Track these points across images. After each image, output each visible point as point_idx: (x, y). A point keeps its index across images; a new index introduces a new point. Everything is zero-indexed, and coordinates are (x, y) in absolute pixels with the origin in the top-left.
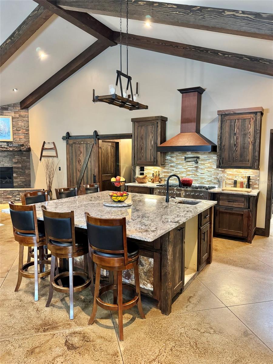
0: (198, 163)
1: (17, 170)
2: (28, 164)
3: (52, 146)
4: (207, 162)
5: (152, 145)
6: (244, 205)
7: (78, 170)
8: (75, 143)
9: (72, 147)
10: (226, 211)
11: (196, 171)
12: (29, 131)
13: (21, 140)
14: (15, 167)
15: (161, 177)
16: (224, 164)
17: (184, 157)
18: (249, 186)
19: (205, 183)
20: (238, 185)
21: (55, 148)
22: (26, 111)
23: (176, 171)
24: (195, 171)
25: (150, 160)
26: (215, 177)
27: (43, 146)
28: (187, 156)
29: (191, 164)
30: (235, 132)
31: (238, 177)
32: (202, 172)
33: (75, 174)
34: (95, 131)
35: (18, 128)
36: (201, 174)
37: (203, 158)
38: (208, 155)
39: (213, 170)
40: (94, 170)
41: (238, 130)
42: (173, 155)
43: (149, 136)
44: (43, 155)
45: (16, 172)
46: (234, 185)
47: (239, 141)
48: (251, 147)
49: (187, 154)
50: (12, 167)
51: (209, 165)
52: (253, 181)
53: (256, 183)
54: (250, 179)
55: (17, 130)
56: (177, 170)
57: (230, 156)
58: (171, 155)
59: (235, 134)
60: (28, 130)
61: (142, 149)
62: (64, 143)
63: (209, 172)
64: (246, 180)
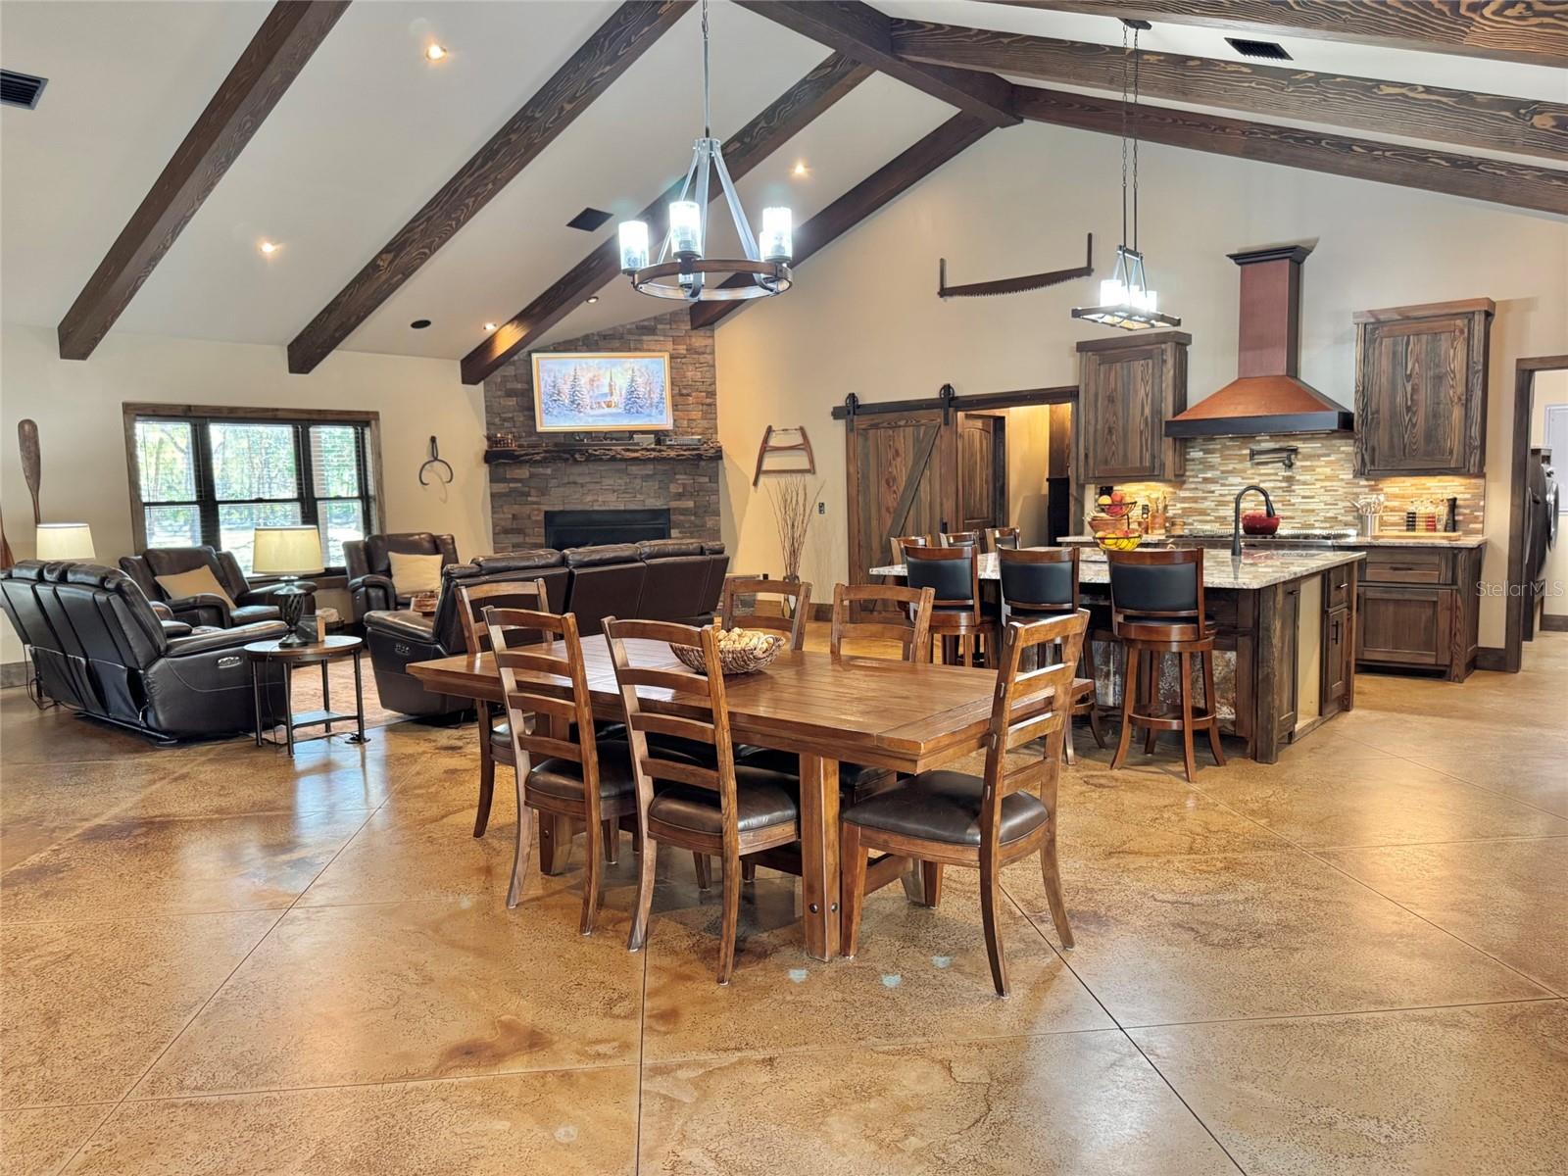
0: (1294, 467)
1: (682, 518)
2: (712, 497)
3: (798, 440)
4: (1323, 463)
5: (1147, 418)
6: (1440, 575)
7: (888, 509)
8: (876, 426)
9: (866, 439)
10: (1386, 596)
11: (1289, 490)
12: (715, 395)
13: (693, 425)
14: (675, 509)
15: (1170, 513)
16: (1376, 464)
17: (1248, 452)
18: (1453, 525)
19: (1317, 525)
20: (1421, 524)
21: (806, 446)
22: (708, 333)
23: (1221, 495)
24: (1284, 491)
25: (1138, 465)
26: (1349, 504)
27: (766, 440)
28: (1256, 447)
29: (1272, 471)
30: (1408, 372)
31: (1419, 502)
32: (1308, 494)
33: (874, 523)
34: (945, 386)
35: (686, 387)
36: (1304, 497)
37: (1309, 450)
38: (1324, 442)
39: (1343, 484)
40: (941, 505)
41: (1417, 365)
42: (1211, 447)
43: (1136, 392)
44: (765, 467)
45: (679, 526)
46: (1408, 525)
47: (1421, 396)
48: (1457, 413)
49: (1259, 442)
50: (669, 510)
51: (1328, 471)
52: (1467, 511)
53: (1477, 517)
54: (1460, 507)
55: (682, 395)
56: (1226, 492)
57: (1396, 440)
58: (1204, 447)
59: (1409, 377)
60: (712, 394)
61: (1114, 431)
62: (839, 427)
63: (1330, 491)
64: (1442, 511)
